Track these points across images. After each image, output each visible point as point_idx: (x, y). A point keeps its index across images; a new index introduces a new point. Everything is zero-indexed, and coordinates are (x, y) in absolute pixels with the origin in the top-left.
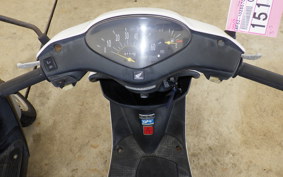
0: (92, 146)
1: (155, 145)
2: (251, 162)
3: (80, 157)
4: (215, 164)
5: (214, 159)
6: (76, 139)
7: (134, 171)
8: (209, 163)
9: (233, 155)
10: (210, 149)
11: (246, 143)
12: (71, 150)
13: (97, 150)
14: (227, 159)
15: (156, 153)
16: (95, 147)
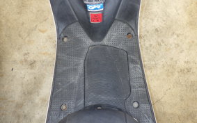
0: (40, 31)
1: (104, 34)
2: (193, 42)
3: (29, 41)
4: (159, 45)
5: (159, 40)
6: (23, 24)
7: (82, 61)
8: (154, 44)
9: (178, 36)
10: (157, 30)
11: (191, 24)
12: (20, 36)
13: (45, 34)
14: (172, 40)
15: (105, 41)
16: (43, 32)
